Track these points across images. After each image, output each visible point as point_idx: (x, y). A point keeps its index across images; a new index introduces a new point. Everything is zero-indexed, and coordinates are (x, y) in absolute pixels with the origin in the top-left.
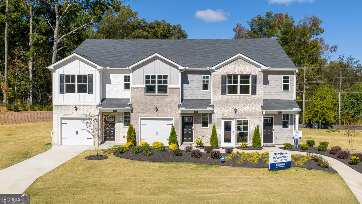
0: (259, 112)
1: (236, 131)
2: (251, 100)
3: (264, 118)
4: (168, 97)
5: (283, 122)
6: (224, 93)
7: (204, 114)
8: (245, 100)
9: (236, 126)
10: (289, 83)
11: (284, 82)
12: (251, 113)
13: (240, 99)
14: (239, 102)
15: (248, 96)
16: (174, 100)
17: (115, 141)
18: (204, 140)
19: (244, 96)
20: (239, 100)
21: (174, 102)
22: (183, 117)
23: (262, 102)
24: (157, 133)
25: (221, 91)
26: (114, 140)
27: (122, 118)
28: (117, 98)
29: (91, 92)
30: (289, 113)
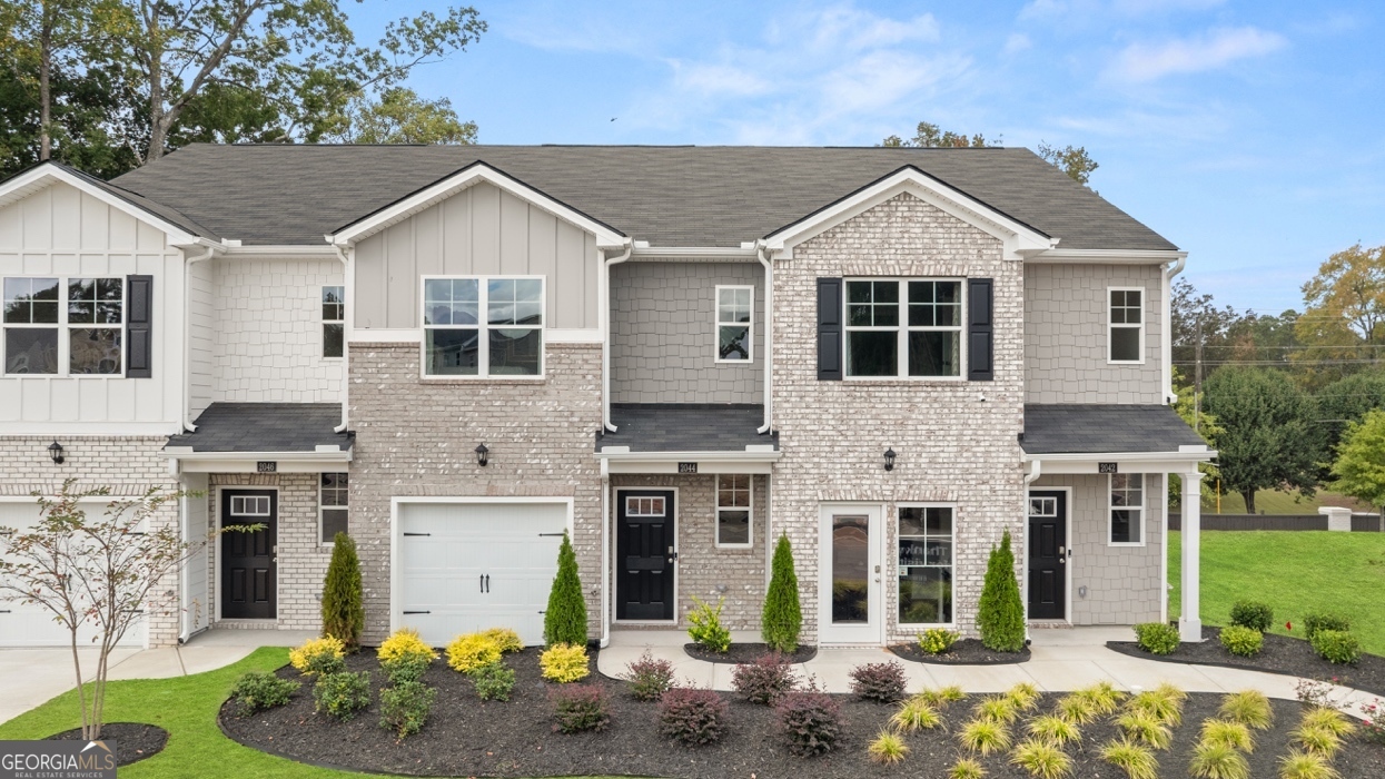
0: (1006, 465)
1: (891, 565)
2: (966, 406)
3: (1032, 494)
4: (545, 393)
5: (1114, 512)
6: (828, 370)
7: (726, 480)
8: (936, 405)
9: (891, 537)
10: (1139, 322)
11: (1117, 316)
12: (967, 472)
13: (909, 400)
14: (908, 414)
15: (953, 386)
16: (574, 408)
17: (278, 621)
18: (728, 608)
19: (933, 385)
20: (907, 405)
21: (576, 419)
22: (622, 495)
23: (1022, 416)
24: (485, 581)
25: (812, 362)
26: (273, 615)
27: (313, 504)
28: (287, 400)
29: (140, 366)
30: (1144, 470)
